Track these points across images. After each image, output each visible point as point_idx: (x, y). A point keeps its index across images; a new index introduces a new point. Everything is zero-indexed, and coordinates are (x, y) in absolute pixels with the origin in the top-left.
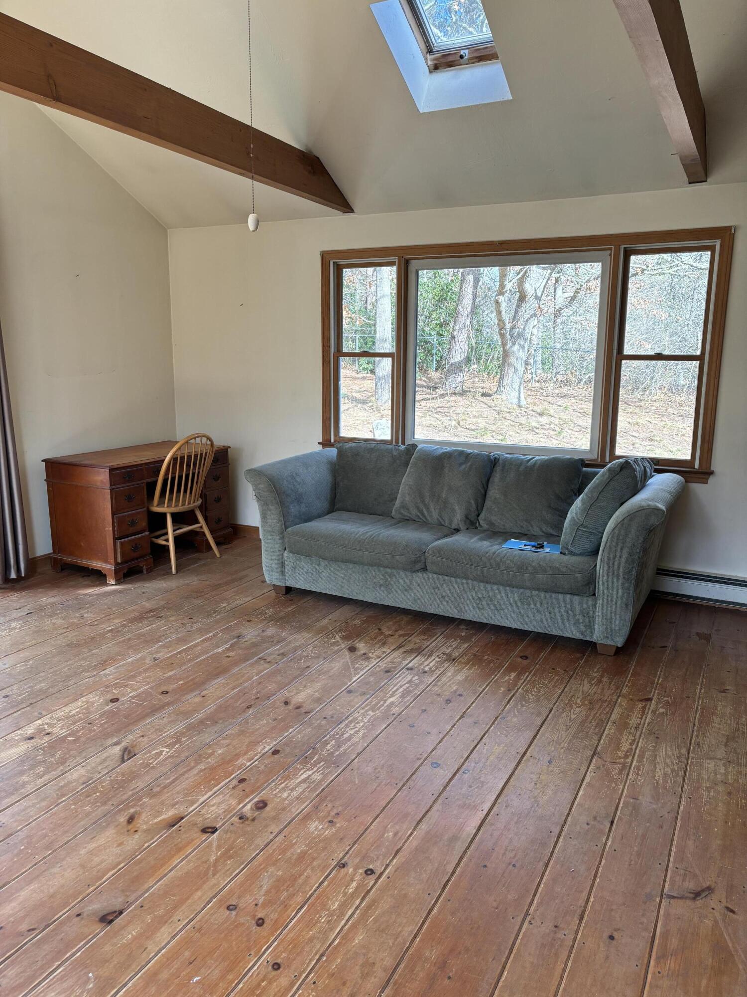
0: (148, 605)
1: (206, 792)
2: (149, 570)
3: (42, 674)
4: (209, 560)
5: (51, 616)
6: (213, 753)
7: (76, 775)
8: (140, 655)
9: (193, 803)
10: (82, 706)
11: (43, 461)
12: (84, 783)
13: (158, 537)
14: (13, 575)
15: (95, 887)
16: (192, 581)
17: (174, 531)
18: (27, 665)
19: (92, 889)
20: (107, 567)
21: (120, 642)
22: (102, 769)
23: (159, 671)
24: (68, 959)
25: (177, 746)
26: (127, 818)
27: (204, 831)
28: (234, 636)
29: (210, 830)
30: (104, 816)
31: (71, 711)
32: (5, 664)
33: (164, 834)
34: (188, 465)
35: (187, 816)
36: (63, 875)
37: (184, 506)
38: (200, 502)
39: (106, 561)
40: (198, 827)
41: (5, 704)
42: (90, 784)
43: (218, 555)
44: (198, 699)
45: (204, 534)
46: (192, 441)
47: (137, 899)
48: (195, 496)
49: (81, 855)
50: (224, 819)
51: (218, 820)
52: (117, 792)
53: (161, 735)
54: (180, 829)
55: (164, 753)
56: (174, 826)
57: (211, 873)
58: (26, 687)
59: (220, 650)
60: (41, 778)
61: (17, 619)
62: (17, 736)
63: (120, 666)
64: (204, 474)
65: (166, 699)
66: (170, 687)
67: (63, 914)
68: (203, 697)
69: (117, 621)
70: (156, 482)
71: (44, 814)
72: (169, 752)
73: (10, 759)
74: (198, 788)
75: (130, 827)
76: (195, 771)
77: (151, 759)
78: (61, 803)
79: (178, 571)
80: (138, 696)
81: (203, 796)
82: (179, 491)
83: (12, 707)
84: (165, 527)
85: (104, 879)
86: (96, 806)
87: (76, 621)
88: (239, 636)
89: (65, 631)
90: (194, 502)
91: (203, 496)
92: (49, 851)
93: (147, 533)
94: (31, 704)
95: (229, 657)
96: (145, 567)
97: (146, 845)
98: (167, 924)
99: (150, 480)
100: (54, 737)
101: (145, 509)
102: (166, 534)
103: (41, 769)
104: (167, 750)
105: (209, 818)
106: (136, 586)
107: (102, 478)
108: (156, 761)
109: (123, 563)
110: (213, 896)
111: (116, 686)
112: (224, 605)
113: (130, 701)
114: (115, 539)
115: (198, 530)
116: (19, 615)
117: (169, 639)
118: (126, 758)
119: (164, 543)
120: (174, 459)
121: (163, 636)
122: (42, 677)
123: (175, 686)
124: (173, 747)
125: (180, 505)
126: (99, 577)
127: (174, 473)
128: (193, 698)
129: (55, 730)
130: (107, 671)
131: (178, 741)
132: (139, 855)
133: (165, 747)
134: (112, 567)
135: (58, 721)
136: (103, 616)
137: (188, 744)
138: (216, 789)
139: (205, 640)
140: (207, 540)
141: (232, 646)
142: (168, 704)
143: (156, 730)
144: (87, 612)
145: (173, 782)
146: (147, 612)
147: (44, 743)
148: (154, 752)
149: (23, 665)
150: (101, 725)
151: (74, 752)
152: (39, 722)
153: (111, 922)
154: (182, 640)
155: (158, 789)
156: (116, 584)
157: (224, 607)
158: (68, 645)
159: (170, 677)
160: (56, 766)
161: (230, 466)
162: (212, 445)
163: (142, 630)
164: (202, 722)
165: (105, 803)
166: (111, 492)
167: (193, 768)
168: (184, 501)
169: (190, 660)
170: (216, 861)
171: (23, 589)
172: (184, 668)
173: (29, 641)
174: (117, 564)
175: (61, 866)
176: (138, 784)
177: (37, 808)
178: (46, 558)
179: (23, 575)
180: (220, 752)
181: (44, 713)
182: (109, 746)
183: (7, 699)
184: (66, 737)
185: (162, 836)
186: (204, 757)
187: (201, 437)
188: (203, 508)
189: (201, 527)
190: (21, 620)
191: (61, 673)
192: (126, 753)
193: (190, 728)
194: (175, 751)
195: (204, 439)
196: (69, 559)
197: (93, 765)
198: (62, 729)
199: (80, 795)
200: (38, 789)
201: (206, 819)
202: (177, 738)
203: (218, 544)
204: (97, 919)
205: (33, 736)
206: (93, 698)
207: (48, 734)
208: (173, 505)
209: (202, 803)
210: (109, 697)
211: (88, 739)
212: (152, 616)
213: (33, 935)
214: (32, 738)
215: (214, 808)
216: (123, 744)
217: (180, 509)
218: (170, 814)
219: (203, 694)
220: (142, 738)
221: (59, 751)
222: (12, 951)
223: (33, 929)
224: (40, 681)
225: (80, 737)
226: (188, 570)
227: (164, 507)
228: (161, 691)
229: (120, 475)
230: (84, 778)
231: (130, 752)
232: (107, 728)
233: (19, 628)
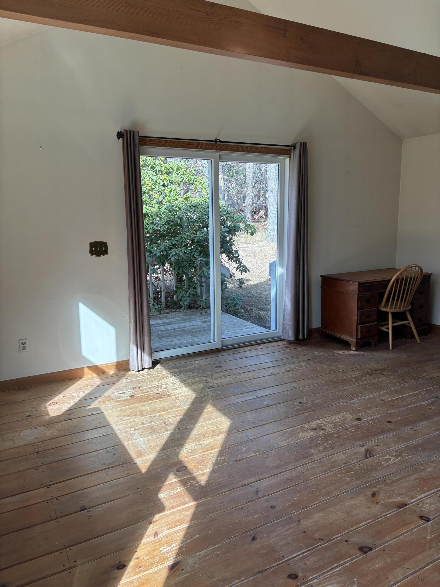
0: (376, 366)
1: (421, 494)
2: (375, 345)
3: (318, 395)
4: (412, 344)
5: (320, 363)
6: (425, 469)
7: (340, 457)
8: (372, 396)
9: (413, 498)
10: (341, 418)
11: (320, 276)
12: (344, 464)
13: (382, 326)
14: (301, 337)
15: (355, 528)
16: (402, 356)
17: (393, 323)
18: (310, 388)
19: (353, 528)
20: (352, 340)
21: (360, 385)
22: (354, 458)
23: (385, 408)
24: (341, 565)
25: (399, 458)
26: (371, 492)
27: (422, 518)
28: (434, 397)
29: (425, 519)
30: (358, 487)
31: (334, 420)
32: (299, 385)
33: (395, 511)
34: (405, 284)
35: (409, 504)
36: (337, 514)
37: (400, 309)
38: (410, 307)
39: (351, 336)
40: (417, 514)
41: (300, 407)
42: (348, 465)
43: (419, 341)
44: (412, 432)
45: (410, 327)
46: (409, 269)
47: (381, 545)
48: (407, 303)
49: (346, 505)
50: (434, 515)
51: (431, 514)
52: (364, 475)
53: (389, 448)
54: (405, 511)
55: (391, 460)
56: (401, 508)
57: (427, 546)
58: (310, 400)
59: (424, 403)
60: (321, 453)
61: (303, 361)
62: (307, 426)
63: (361, 400)
64: (415, 289)
65: (390, 426)
66: (393, 420)
67: (337, 537)
68: (415, 431)
69: (357, 372)
70: (384, 293)
71: (324, 474)
72: (394, 460)
73: (304, 438)
74: (415, 489)
75: (374, 499)
76: (413, 478)
77: (383, 461)
78: (333, 471)
79: (393, 348)
80: (373, 420)
81: (419, 495)
82: (398, 299)
83: (304, 409)
84: (387, 320)
85: (360, 525)
86: (353, 479)
87: (334, 368)
88: (437, 397)
89: (329, 372)
90: (406, 307)
91: (412, 304)
92: (328, 497)
93: (376, 323)
94: (313, 410)
95: (431, 409)
96: (373, 343)
97: (384, 514)
98: (400, 568)
99: (381, 291)
100: (326, 432)
101: (376, 308)
102: (388, 324)
103: (320, 448)
104: (394, 459)
105: (424, 511)
106: (368, 353)
107: (353, 288)
108: (387, 464)
109: (361, 338)
110: (430, 562)
111: (359, 411)
112: (425, 375)
113: (368, 422)
114: (358, 324)
115: (407, 324)
116: (304, 359)
117: (390, 390)
118: (368, 456)
119: (386, 330)
120: (397, 279)
121: (386, 387)
122: (318, 396)
123: (395, 419)
124: (398, 458)
125: (398, 308)
126: (346, 345)
127: (396, 287)
128: (407, 430)
129: (327, 428)
130: (354, 401)
131: (400, 455)
132: (380, 518)
133: (393, 456)
134: (354, 340)
135: (329, 423)
136: (350, 368)
137: (407, 458)
138: (427, 493)
139: (413, 395)
140: (412, 331)
141: (432, 402)
142: (393, 430)
143: (386, 444)
144: (340, 364)
145: (399, 480)
146: (375, 370)
147: (321, 434)
148: (385, 457)
149: (308, 388)
150: (353, 432)
151: (338, 444)
152: (318, 421)
153: (365, 552)
154: (397, 392)
155: (389, 481)
156: (356, 351)
157: (424, 376)
158: (331, 381)
159: (392, 413)
160: (328, 449)
161: (431, 286)
162: (422, 271)
163: (373, 381)
164: (415, 447)
165: (357, 479)
166: (358, 297)
167: (411, 475)
168: (400, 305)
169: (404, 406)
170: (431, 540)
171: (305, 345)
172: (401, 409)
173: (310, 375)
174: (357, 339)
175: (335, 508)
176: (376, 474)
177: (320, 470)
178: (317, 329)
179: (305, 338)
180: (429, 470)
181: (320, 417)
182: (357, 446)
183: (301, 404)
184: (333, 434)
185: (394, 512)
186: (418, 471)
187: (416, 267)
188: (411, 311)
189: (409, 323)
190: (305, 362)
191: (328, 396)
192: (368, 453)
193: (407, 448)
194: (398, 461)
195: (417, 268)
196: (330, 332)
197: (349, 454)
198: (330, 428)
199: (343, 470)
200: (320, 459)
201: (422, 511)
202: (399, 453)
203: (419, 335)
204: (357, 548)
205: (316, 428)
206: (347, 415)
207: (323, 429)
208: (393, 308)
209: (419, 500)
210: (356, 417)
211: (345, 438)
212: (378, 373)
213: (322, 543)
214: (315, 429)
215: (427, 505)
216: (366, 447)
217: (397, 310)
218: (398, 499)
219: (415, 429)
220: (377, 446)
221: (330, 440)
222: (311, 548)
223: (322, 540)
224: (317, 398)
225: (340, 436)
226: (399, 348)
227: (387, 308)
228: (387, 420)
229: (364, 287)
230: (345, 461)
231: (370, 453)
232: (356, 435)
233: (305, 367)
